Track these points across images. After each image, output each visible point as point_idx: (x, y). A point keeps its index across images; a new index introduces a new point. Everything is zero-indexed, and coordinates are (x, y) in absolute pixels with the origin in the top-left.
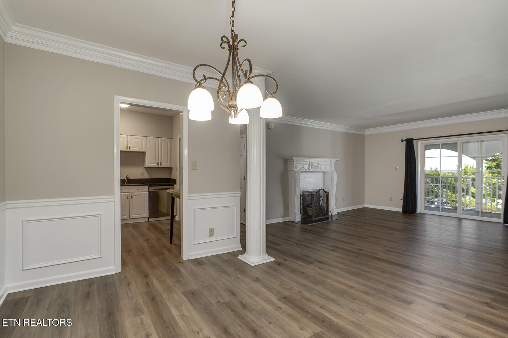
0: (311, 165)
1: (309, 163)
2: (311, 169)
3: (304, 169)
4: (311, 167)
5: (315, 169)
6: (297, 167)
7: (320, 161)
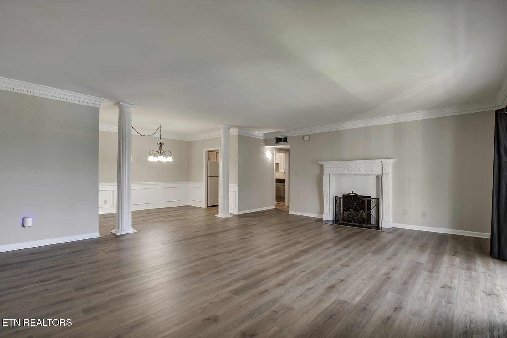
0: (347, 168)
1: (346, 166)
3: (338, 172)
4: (347, 171)
5: (353, 172)
6: (327, 171)
7: (363, 163)
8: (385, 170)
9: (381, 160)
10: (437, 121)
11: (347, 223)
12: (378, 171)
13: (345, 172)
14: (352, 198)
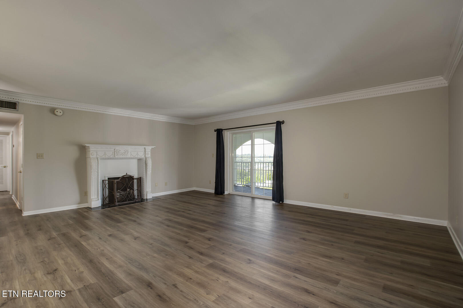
0: (116, 152)
1: (115, 150)
2: (116, 156)
3: (106, 156)
4: (116, 154)
5: (122, 155)
6: (94, 154)
7: (130, 148)
8: (147, 154)
9: (145, 147)
10: (173, 124)
11: (122, 203)
12: (141, 155)
13: (114, 156)
14: (126, 180)
